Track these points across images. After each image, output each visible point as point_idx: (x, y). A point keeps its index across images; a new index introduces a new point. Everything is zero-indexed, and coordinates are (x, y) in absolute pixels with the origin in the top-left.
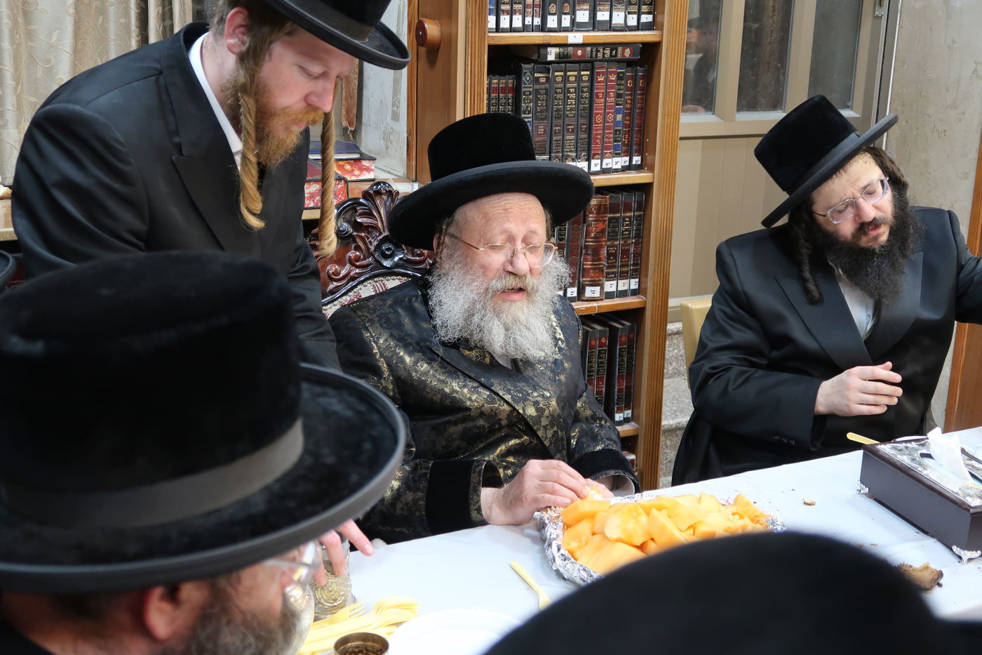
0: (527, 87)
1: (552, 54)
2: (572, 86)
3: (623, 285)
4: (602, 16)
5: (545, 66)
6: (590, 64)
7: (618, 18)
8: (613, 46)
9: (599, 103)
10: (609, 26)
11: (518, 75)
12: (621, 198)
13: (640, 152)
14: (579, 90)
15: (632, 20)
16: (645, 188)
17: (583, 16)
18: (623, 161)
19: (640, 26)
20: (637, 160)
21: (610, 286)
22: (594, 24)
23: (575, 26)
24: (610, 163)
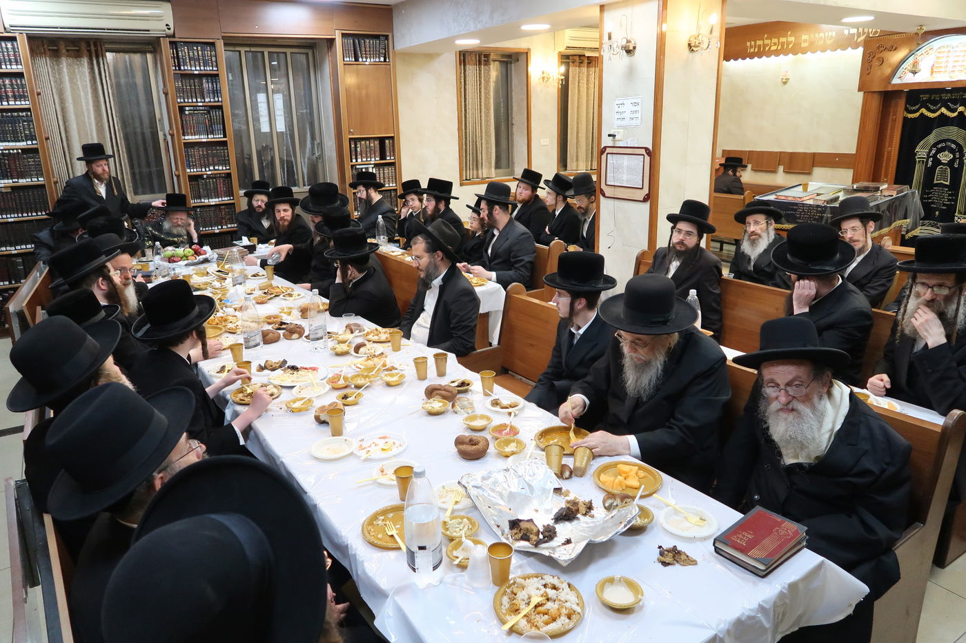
0: (200, 184)
1: (205, 177)
2: (211, 183)
3: (233, 225)
4: (216, 168)
5: (203, 179)
6: (215, 178)
7: (220, 168)
8: (220, 174)
9: (218, 186)
10: (218, 170)
11: (198, 181)
12: (229, 206)
13: (233, 196)
14: (213, 184)
15: (224, 168)
16: (234, 204)
17: (212, 168)
18: (229, 198)
19: (226, 169)
20: (232, 198)
21: (229, 226)
22: (215, 170)
23: (210, 170)
24: (223, 199)
